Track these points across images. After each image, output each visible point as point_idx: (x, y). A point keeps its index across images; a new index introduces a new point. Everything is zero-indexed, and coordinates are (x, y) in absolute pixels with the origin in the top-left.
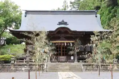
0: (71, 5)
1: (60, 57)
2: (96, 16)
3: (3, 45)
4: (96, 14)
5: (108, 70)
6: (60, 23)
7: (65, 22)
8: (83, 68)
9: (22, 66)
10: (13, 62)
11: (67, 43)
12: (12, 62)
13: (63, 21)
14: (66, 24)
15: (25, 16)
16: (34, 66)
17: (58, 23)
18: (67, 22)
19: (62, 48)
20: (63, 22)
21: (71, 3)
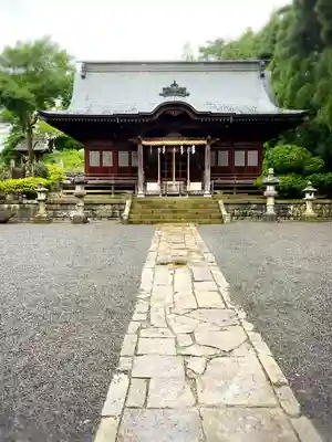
0: (202, 54)
1: (169, 183)
2: (263, 76)
3: (47, 151)
4: (263, 68)
5: (290, 216)
6: (167, 92)
7: (181, 89)
8: (224, 213)
9: (69, 207)
10: (42, 197)
11: (185, 146)
12: (39, 198)
13: (175, 84)
14: (182, 92)
15: (83, 77)
16: (102, 207)
17: (162, 92)
18: (185, 89)
20: (174, 88)
21: (201, 50)
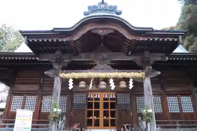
7: (111, 7)
13: (103, 2)
18: (116, 7)
19: (101, 105)
20: (103, 6)
